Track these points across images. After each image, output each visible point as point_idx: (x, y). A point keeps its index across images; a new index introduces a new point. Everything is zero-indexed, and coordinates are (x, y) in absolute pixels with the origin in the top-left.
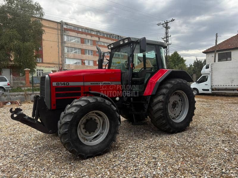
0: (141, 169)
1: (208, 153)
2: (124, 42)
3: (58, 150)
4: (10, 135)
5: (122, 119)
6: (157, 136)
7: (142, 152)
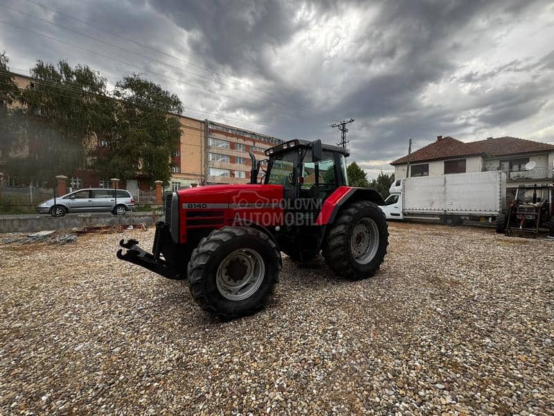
0: (313, 342)
1: (413, 315)
2: (288, 145)
3: (189, 304)
4: (124, 275)
5: (284, 255)
6: (334, 284)
7: (313, 311)
